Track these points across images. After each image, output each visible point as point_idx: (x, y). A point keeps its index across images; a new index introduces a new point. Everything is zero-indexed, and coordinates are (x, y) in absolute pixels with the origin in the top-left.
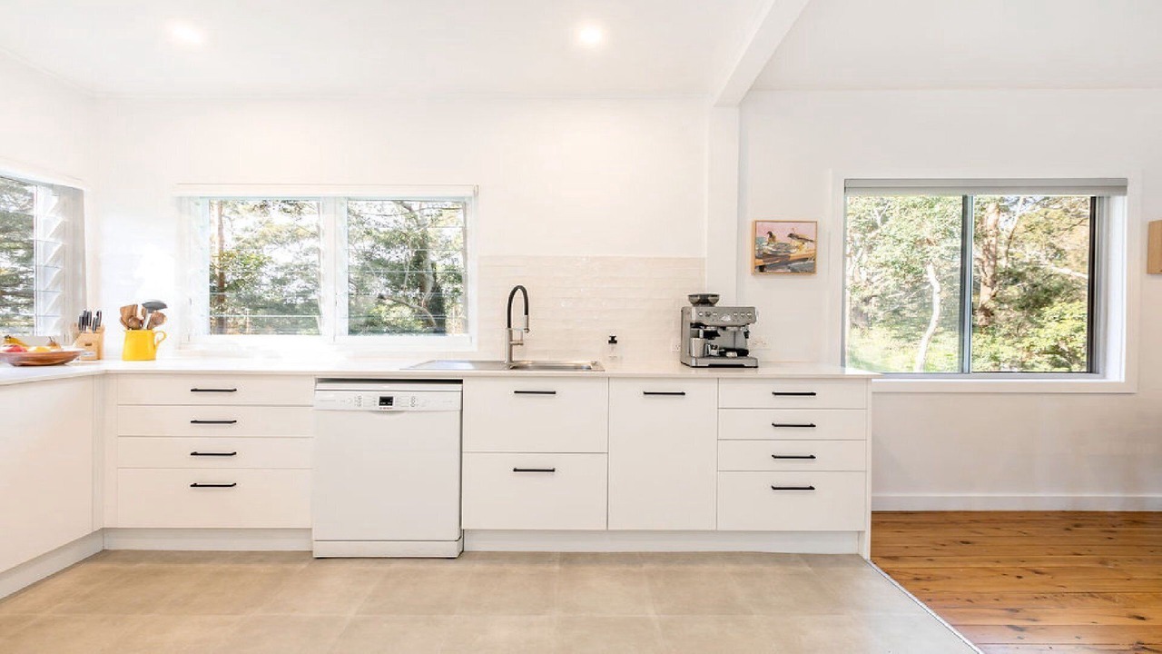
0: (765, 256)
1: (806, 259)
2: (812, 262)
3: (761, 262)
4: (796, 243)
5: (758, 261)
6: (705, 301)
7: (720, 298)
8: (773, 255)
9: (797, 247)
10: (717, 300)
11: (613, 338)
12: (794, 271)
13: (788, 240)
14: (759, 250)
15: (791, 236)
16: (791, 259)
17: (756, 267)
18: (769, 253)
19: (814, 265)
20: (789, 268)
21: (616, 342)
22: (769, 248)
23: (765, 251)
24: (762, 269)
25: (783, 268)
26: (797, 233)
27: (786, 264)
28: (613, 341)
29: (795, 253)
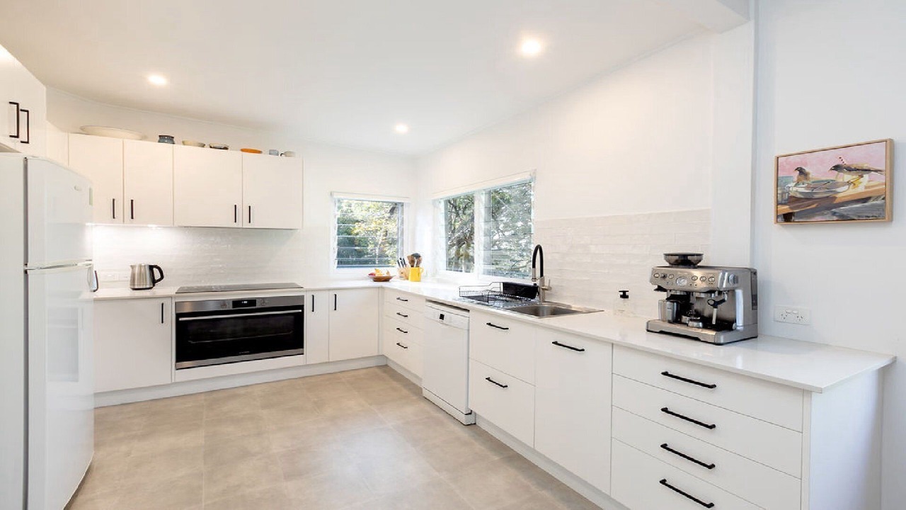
0: (792, 200)
1: (865, 200)
2: (879, 202)
3: (785, 209)
4: (847, 177)
5: (780, 208)
6: (685, 261)
7: (704, 257)
8: (807, 198)
9: (849, 183)
10: (700, 261)
11: (624, 292)
12: (844, 218)
13: (833, 176)
14: (783, 194)
15: (837, 168)
16: (837, 201)
17: (778, 217)
18: (799, 196)
19: (882, 207)
20: (834, 214)
21: (627, 297)
22: (799, 190)
23: (791, 194)
24: (787, 218)
25: (823, 214)
26: (846, 162)
27: (829, 208)
28: (624, 295)
29: (844, 192)
